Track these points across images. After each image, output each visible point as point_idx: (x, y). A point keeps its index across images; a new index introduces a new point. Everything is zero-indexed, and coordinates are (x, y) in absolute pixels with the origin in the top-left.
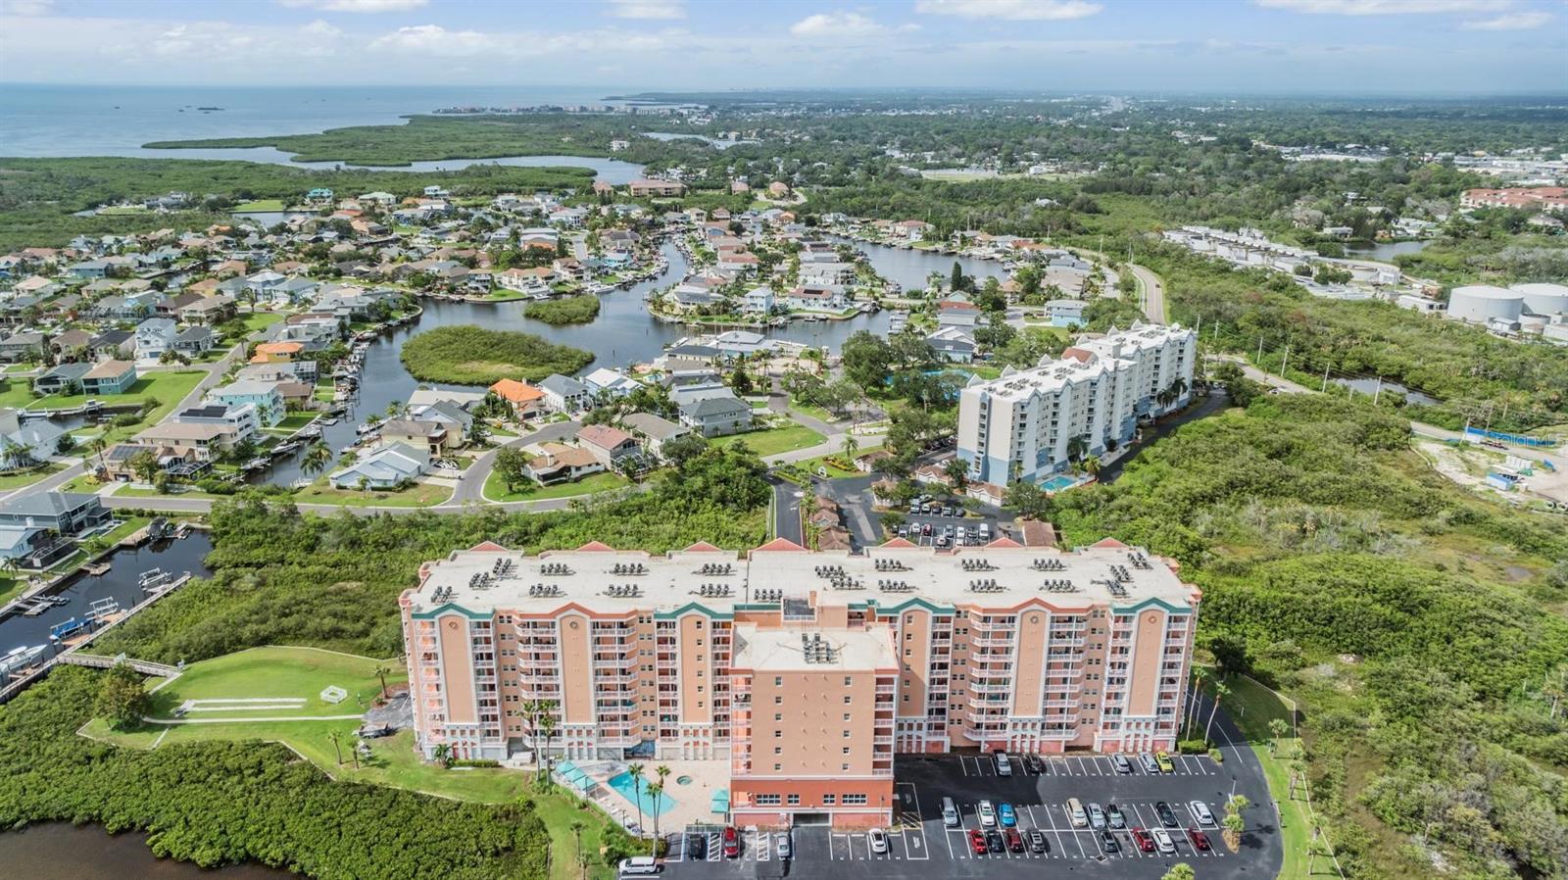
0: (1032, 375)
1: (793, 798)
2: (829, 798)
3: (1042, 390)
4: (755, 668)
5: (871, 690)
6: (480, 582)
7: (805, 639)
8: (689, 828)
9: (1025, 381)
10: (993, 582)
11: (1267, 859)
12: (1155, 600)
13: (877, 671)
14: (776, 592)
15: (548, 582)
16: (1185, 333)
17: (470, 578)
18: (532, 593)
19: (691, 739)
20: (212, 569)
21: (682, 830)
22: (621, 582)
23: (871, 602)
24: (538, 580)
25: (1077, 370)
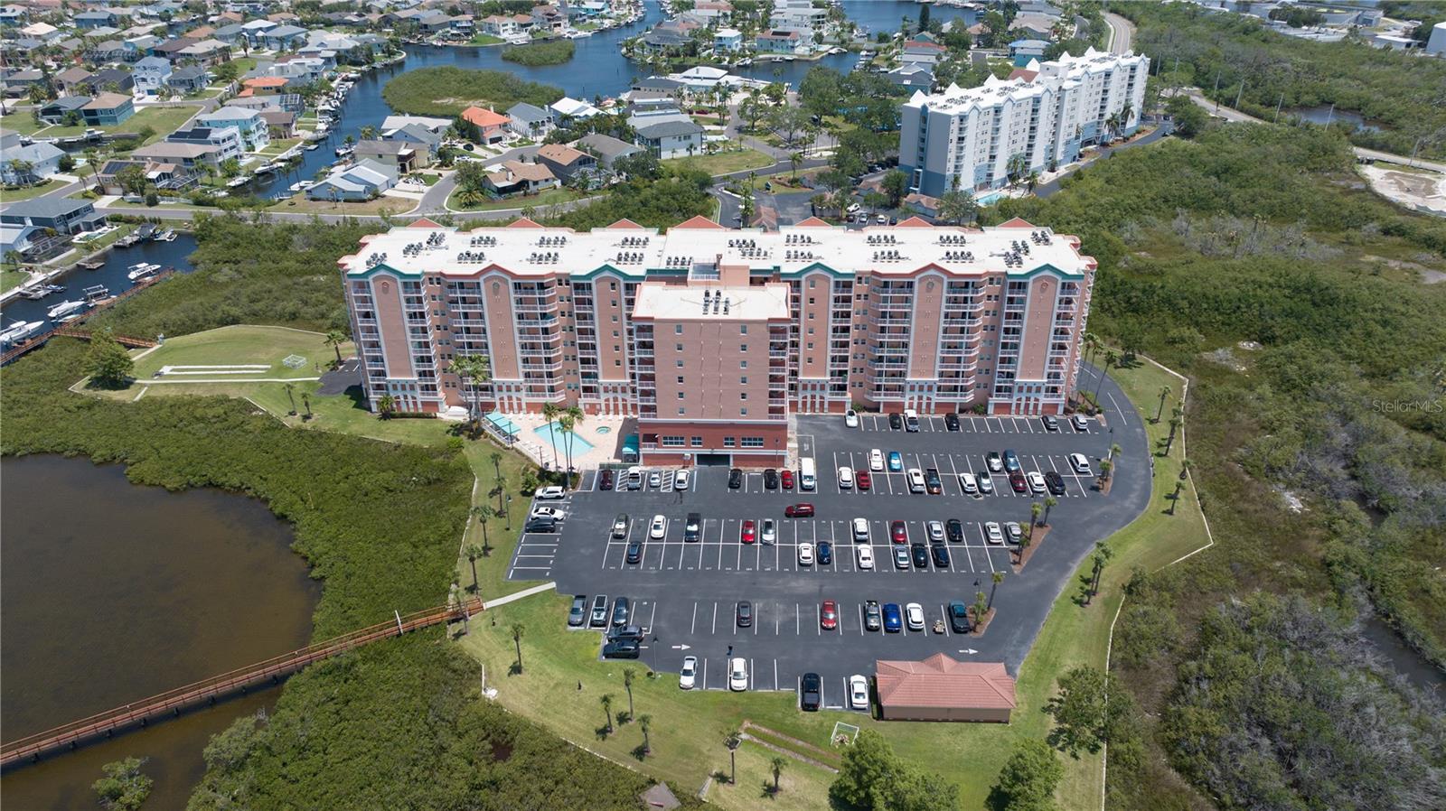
0: (975, 92)
1: (697, 440)
2: (730, 441)
3: (982, 105)
4: (657, 317)
5: (767, 339)
6: (412, 249)
7: (707, 294)
8: (602, 466)
9: (967, 97)
10: (896, 253)
11: (1135, 500)
12: (1048, 267)
13: (771, 320)
14: (687, 259)
15: (475, 251)
16: (1136, 60)
17: (404, 246)
18: (460, 258)
19: (611, 395)
20: (195, 264)
21: (597, 468)
22: (544, 251)
23: (777, 268)
24: (466, 248)
25: (1021, 88)
